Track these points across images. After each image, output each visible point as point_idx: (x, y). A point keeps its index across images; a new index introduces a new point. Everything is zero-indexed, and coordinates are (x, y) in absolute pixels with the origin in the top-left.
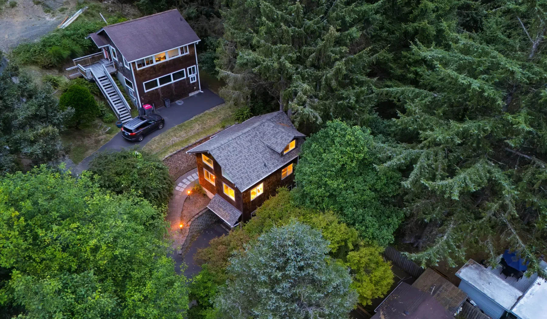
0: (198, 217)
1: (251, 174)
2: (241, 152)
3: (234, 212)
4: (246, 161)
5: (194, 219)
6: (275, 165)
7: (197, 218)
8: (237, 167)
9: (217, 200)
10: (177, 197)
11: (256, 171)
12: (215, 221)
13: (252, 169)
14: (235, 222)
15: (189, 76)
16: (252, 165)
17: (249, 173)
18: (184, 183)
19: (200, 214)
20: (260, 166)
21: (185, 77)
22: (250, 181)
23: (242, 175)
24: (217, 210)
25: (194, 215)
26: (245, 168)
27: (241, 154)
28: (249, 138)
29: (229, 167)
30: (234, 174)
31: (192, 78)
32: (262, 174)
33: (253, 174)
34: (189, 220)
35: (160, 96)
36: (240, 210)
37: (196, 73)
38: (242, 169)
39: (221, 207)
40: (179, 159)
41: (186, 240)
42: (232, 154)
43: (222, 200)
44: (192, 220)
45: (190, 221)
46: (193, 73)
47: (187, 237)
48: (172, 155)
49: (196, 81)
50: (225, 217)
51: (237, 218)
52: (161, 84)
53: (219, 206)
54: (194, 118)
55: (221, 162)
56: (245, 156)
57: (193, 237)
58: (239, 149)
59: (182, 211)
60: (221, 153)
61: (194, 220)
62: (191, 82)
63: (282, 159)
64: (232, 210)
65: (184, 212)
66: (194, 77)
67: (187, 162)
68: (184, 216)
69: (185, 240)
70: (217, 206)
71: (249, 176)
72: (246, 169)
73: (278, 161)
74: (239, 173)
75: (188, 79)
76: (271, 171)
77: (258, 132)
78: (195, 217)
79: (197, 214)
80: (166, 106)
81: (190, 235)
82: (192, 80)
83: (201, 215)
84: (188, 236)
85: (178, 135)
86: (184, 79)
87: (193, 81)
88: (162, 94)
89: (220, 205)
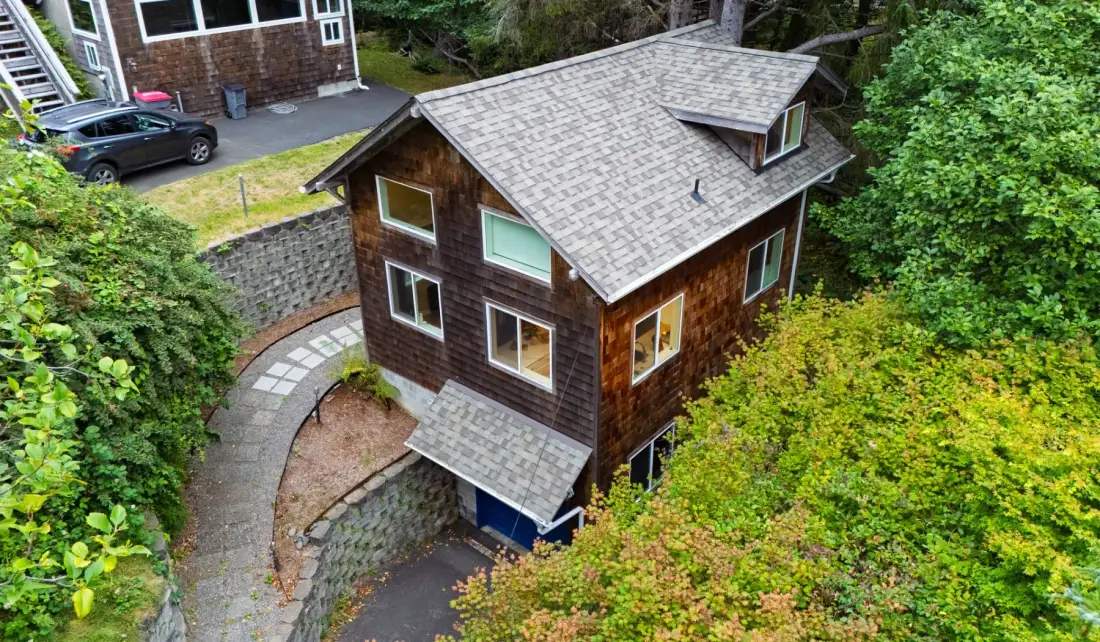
0: (364, 501)
1: (639, 223)
2: (573, 128)
3: (550, 449)
4: (604, 168)
5: (341, 508)
6: (738, 198)
7: (359, 505)
8: (566, 185)
9: (452, 408)
10: (261, 418)
11: (658, 213)
12: (445, 527)
13: (643, 203)
14: (559, 502)
15: (317, 16)
16: (638, 189)
17: (629, 219)
18: (296, 364)
19: (372, 485)
20: (674, 196)
21: (303, 18)
22: (641, 252)
23: (599, 224)
24: (456, 455)
25: (343, 490)
26: (608, 194)
27: (579, 138)
28: (603, 84)
29: (530, 182)
30: (560, 215)
31: (327, 27)
32: (693, 232)
33: (652, 226)
34: (316, 514)
35: (205, 71)
36: (582, 438)
37: (342, 13)
38: (596, 199)
39: (476, 438)
40: (274, 265)
41: (300, 621)
42: (535, 131)
43: (481, 405)
44: (333, 514)
45: (320, 518)
46: (333, 10)
47: (306, 601)
48: (241, 240)
49: (341, 40)
50: (503, 480)
51: (571, 478)
52: (209, 25)
53: (464, 432)
54: (337, 139)
55: (486, 155)
56: (597, 147)
57: (335, 603)
58: (563, 118)
59: (283, 478)
60: (479, 117)
61: (343, 517)
62: (325, 43)
63: (761, 179)
64: (536, 439)
65: (291, 481)
66: (336, 25)
67: (309, 284)
68: (296, 499)
69: (294, 617)
70: (457, 436)
71: (631, 232)
72: (614, 199)
73: (748, 187)
74: (583, 214)
75: (314, 26)
76: (729, 221)
77: (633, 71)
78: (348, 499)
79: (360, 485)
80: (230, 116)
81: (322, 594)
82: (328, 37)
83: (379, 492)
84: (312, 596)
85: (270, 180)
86: (300, 24)
87: (333, 42)
88: (217, 66)
89: (473, 428)
